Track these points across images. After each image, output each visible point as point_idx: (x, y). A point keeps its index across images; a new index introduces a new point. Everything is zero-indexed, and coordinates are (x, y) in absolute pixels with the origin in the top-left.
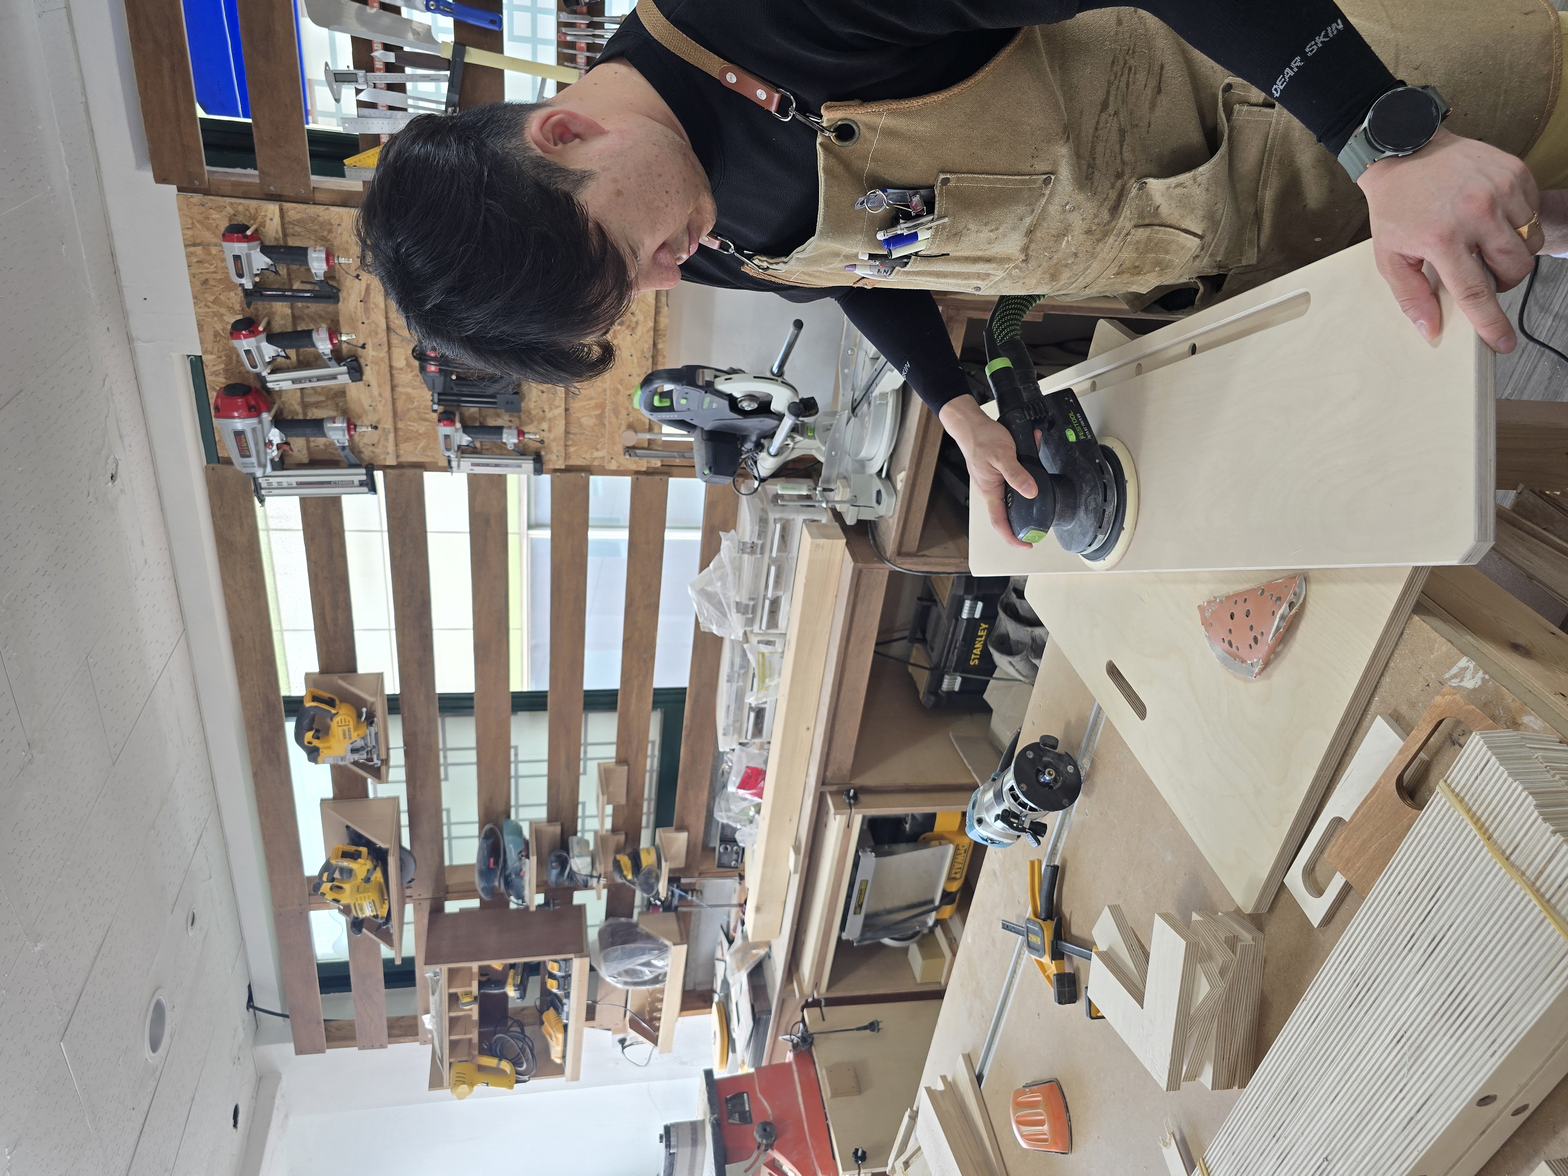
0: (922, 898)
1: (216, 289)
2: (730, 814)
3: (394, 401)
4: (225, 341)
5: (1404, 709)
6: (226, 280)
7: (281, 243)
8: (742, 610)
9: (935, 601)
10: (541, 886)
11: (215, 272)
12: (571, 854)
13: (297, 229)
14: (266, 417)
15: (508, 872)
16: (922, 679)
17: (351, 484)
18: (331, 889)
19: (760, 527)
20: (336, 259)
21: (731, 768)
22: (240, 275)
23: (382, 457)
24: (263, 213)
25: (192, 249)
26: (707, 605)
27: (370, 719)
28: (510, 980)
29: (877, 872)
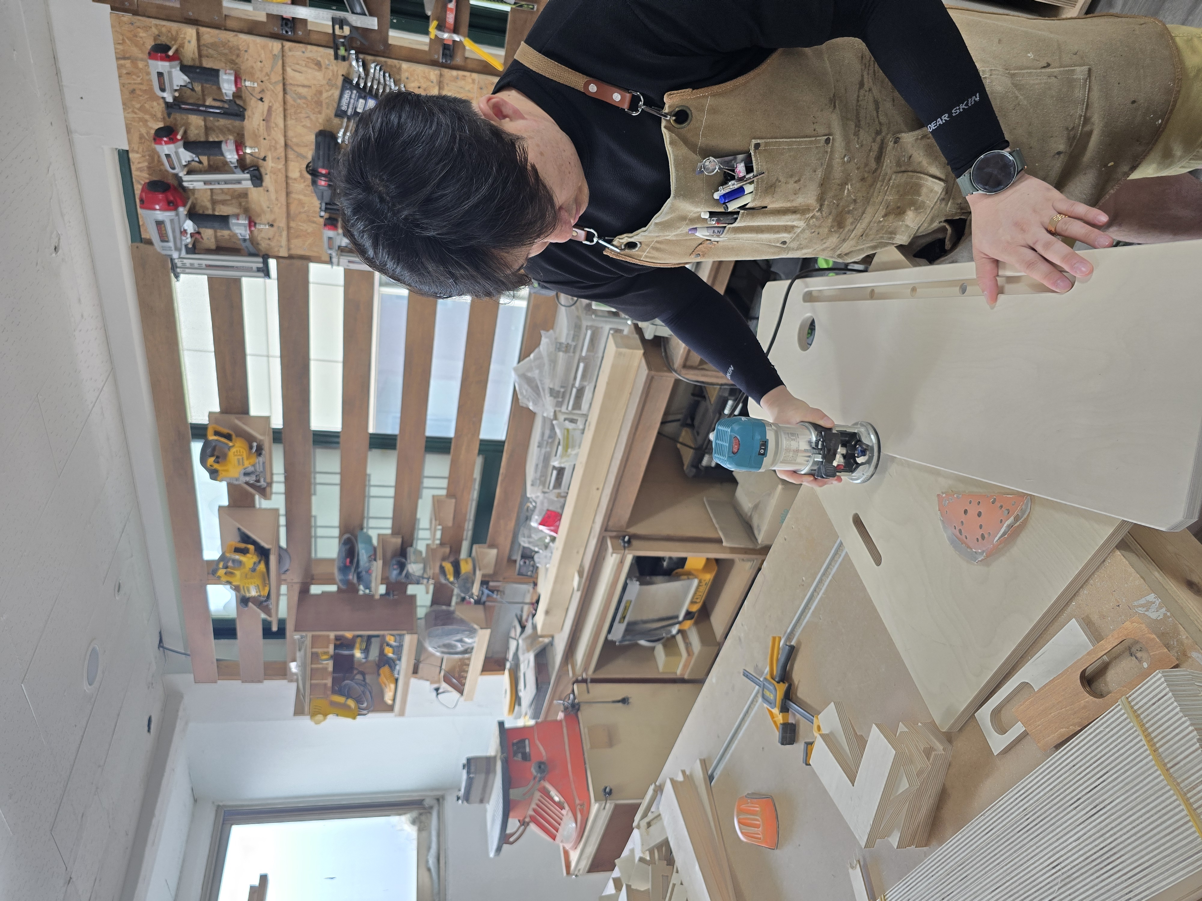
0: (670, 614)
1: (141, 98)
2: (531, 540)
3: (288, 205)
4: (149, 143)
5: (1095, 618)
6: (151, 90)
7: (197, 63)
8: (555, 395)
9: (704, 397)
10: (385, 580)
11: (141, 84)
12: (409, 561)
13: (210, 51)
14: (183, 211)
15: (360, 570)
16: (688, 455)
17: (249, 270)
18: (226, 573)
19: (575, 331)
20: (243, 81)
21: (535, 507)
22: (163, 90)
23: (276, 249)
24: (182, 36)
25: (122, 62)
26: (526, 386)
27: (259, 451)
28: (357, 645)
29: (639, 595)
